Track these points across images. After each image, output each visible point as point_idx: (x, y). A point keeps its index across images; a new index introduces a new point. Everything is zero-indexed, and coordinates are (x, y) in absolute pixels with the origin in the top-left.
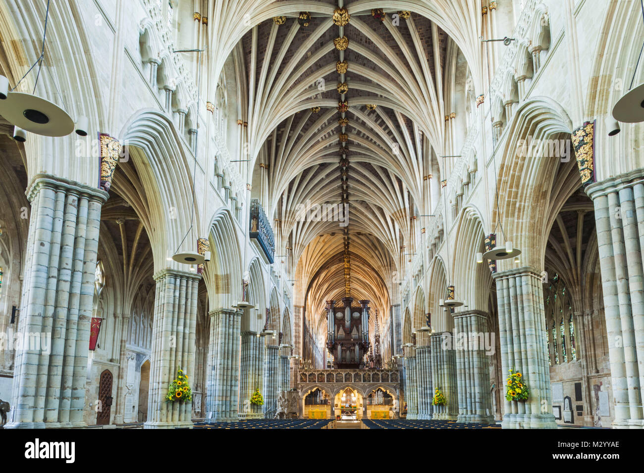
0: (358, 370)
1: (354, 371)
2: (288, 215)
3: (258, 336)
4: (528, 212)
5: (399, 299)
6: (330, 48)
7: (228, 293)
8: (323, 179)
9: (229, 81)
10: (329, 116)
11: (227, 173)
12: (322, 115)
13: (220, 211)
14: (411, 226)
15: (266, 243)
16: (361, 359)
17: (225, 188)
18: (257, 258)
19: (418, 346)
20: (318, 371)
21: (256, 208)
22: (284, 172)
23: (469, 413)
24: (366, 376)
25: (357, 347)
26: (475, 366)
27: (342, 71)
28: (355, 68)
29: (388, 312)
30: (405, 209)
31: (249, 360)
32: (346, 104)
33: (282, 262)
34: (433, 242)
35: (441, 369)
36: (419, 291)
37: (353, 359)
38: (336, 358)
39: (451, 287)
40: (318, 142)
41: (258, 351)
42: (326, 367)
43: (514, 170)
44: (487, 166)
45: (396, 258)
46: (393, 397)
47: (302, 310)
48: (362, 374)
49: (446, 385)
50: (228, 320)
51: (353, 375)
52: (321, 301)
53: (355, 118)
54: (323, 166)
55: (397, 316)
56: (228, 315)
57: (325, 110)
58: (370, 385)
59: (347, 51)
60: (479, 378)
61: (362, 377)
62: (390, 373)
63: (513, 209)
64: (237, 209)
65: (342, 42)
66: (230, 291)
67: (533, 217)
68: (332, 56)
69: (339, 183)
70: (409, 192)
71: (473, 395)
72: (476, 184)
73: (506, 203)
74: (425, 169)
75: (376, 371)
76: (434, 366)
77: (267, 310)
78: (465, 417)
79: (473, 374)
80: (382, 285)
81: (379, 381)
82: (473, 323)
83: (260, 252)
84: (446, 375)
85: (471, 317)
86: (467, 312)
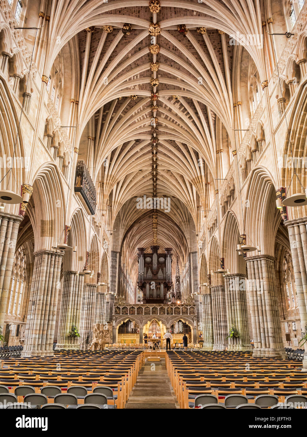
0: (162, 305)
1: (160, 306)
2: (109, 178)
3: (78, 275)
5: (196, 248)
6: (146, 51)
7: (51, 236)
8: (137, 152)
10: (144, 103)
12: (138, 102)
13: (48, 165)
14: (206, 190)
15: (88, 197)
16: (165, 295)
17: (55, 148)
18: (81, 209)
19: (213, 284)
20: (130, 305)
22: (107, 144)
23: (263, 346)
24: (169, 309)
25: (162, 286)
26: (267, 304)
27: (155, 69)
28: (164, 68)
29: (186, 258)
30: (201, 175)
31: (69, 296)
32: (157, 94)
33: (103, 215)
36: (214, 240)
37: (159, 295)
38: (145, 295)
39: (243, 235)
40: (135, 123)
42: (137, 301)
44: (275, 133)
45: (194, 215)
46: (191, 327)
47: (118, 254)
48: (166, 308)
50: (49, 261)
51: (159, 308)
52: (134, 248)
53: (164, 106)
54: (138, 141)
55: (195, 261)
56: (50, 256)
57: (140, 99)
58: (173, 317)
59: (159, 55)
60: (271, 314)
61: (166, 310)
62: (189, 307)
64: (64, 166)
65: (155, 48)
66: (53, 235)
68: (147, 58)
69: (150, 156)
71: (266, 330)
74: (217, 144)
75: (178, 306)
77: (87, 253)
78: (260, 351)
80: (182, 236)
81: (180, 314)
82: (263, 265)
83: (83, 204)
84: (238, 311)
85: (261, 260)
86: (259, 256)
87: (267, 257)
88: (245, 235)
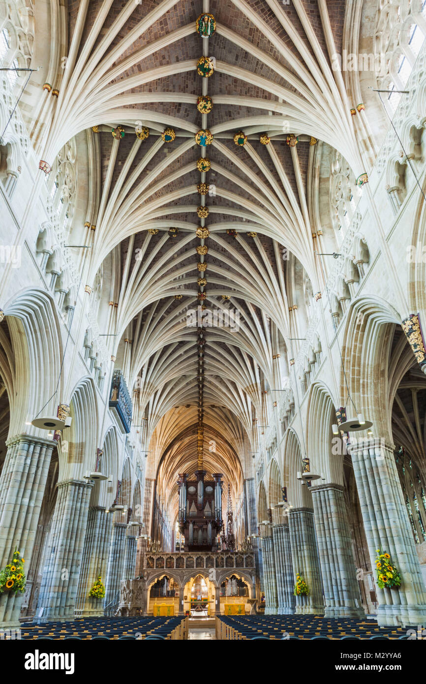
0: (210, 553)
1: (206, 554)
2: (146, 386)
3: (107, 511)
4: (371, 388)
5: (253, 473)
6: (193, 252)
7: (81, 462)
8: (181, 355)
9: (106, 271)
10: (190, 303)
11: (95, 345)
12: (183, 301)
13: (83, 380)
14: (263, 400)
15: (124, 412)
16: (214, 539)
17: (92, 359)
18: (114, 427)
19: (275, 523)
20: (167, 554)
21: (118, 378)
22: (147, 347)
23: (337, 605)
24: (219, 560)
25: (210, 526)
26: (337, 547)
27: (202, 269)
28: (212, 268)
29: (240, 487)
30: (256, 384)
31: (94, 541)
32: (204, 294)
33: (138, 432)
34: (285, 415)
35: (300, 550)
36: (273, 463)
37: (205, 539)
38: (187, 539)
39: (306, 459)
40: (179, 323)
41: (104, 530)
42: (175, 549)
43: (355, 352)
44: (330, 347)
45: (249, 430)
46: (249, 585)
47: (153, 483)
48: (214, 557)
49: (308, 570)
50: (76, 493)
51: (205, 558)
52: (173, 473)
53: (212, 305)
54: (182, 344)
55: (251, 491)
56: (77, 487)
57: (186, 298)
58: (224, 572)
59: (206, 256)
60: (343, 561)
61: (215, 561)
62: (244, 557)
63: (357, 385)
64: (100, 378)
65: (203, 249)
66: (83, 460)
67: (376, 393)
68: (195, 258)
69: (196, 359)
70: (259, 369)
71: (338, 581)
72: (322, 363)
73: (351, 379)
74: (274, 349)
75: (230, 554)
76: (294, 547)
77: (119, 482)
78: (333, 610)
79: (337, 555)
80: (235, 457)
81: (233, 566)
82: (331, 497)
83: (118, 420)
84: (306, 558)
85: (328, 491)
86: (324, 485)
87: (334, 486)
88: (308, 459)
